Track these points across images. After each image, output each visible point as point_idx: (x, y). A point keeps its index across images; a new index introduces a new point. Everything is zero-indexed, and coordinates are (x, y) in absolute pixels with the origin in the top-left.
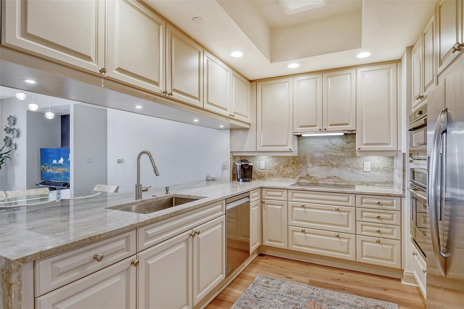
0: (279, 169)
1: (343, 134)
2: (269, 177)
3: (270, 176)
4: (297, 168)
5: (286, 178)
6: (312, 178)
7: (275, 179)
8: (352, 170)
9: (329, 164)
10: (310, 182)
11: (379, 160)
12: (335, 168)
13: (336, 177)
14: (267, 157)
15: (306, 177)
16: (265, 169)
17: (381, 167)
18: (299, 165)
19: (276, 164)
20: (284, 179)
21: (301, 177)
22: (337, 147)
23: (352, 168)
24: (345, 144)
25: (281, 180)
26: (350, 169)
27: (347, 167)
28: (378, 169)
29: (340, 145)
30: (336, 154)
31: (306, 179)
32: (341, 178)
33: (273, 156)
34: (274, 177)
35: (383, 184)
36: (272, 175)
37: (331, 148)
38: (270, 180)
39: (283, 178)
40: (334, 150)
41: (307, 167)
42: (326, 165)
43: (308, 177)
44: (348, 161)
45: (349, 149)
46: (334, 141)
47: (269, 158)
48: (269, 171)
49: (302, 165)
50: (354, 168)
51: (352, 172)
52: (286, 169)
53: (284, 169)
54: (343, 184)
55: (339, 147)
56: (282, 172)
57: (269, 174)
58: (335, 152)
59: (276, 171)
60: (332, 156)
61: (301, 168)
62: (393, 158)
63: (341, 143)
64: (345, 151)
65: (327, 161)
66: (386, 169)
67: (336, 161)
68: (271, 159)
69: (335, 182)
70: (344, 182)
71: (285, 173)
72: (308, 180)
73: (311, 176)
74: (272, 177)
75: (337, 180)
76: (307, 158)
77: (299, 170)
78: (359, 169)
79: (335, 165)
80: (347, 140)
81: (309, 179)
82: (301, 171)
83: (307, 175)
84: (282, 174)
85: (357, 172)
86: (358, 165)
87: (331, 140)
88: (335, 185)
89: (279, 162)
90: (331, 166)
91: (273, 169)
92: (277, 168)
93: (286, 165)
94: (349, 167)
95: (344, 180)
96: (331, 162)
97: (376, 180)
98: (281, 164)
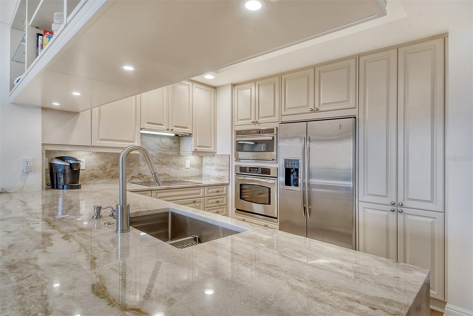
0: (106, 169)
1: (174, 135)
2: (91, 180)
3: (92, 178)
4: (128, 167)
5: (115, 179)
6: (145, 176)
7: (100, 181)
8: (177, 167)
9: (160, 162)
10: (143, 181)
11: (195, 158)
12: (164, 166)
13: (165, 174)
14: (88, 153)
15: (138, 177)
16: (84, 170)
17: (196, 164)
18: (131, 164)
19: (102, 163)
20: (113, 181)
21: (133, 177)
22: (166, 146)
23: (177, 166)
24: (172, 144)
25: (108, 182)
26: (176, 166)
27: (174, 164)
28: (194, 165)
29: (169, 144)
30: (166, 153)
31: (138, 178)
32: (169, 175)
33: (97, 153)
34: (98, 179)
35: (197, 178)
36: (96, 176)
37: (162, 147)
38: (93, 183)
39: (112, 179)
40: (164, 149)
41: (139, 165)
42: (158, 163)
43: (140, 176)
44: (174, 160)
45: (176, 149)
46: (164, 140)
47: (91, 154)
48: (91, 171)
49: (134, 163)
50: (179, 165)
51: (178, 169)
52: (116, 168)
53: (112, 169)
54: (171, 180)
55: (168, 146)
56: (110, 172)
57: (92, 175)
58: (165, 151)
59: (101, 171)
60: (163, 155)
61: (133, 167)
62: (202, 157)
63: (169, 142)
64: (172, 151)
65: (159, 159)
66: (199, 166)
67: (165, 159)
68: (93, 156)
69: (165, 179)
70: (172, 179)
71: (113, 173)
72: (140, 179)
73: (143, 175)
74: (95, 180)
75: (167, 177)
76: (140, 156)
77: (131, 168)
78: (182, 166)
79: (165, 163)
80: (174, 141)
81: (142, 178)
82: (133, 170)
83: (140, 174)
84: (110, 175)
85: (181, 169)
86: (181, 163)
87: (162, 139)
88: (165, 181)
89: (106, 160)
90: (161, 164)
91: (98, 169)
92: (103, 168)
93: (115, 163)
94: (175, 165)
95: (172, 176)
96: (161, 160)
97: (192, 175)
98: (108, 163)
